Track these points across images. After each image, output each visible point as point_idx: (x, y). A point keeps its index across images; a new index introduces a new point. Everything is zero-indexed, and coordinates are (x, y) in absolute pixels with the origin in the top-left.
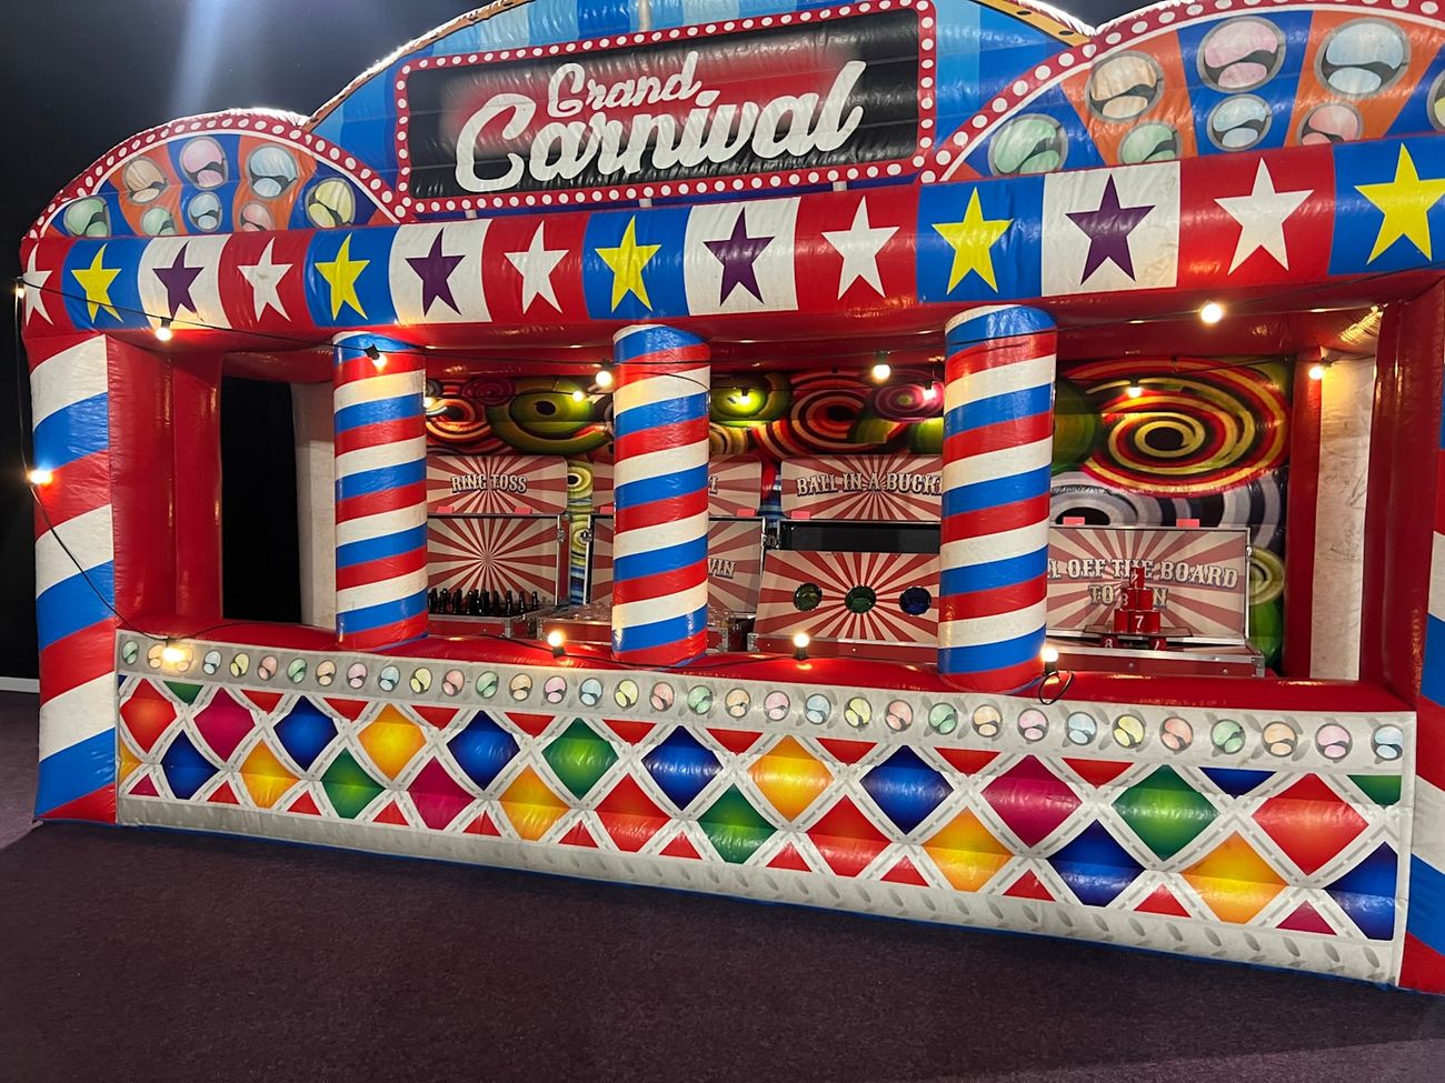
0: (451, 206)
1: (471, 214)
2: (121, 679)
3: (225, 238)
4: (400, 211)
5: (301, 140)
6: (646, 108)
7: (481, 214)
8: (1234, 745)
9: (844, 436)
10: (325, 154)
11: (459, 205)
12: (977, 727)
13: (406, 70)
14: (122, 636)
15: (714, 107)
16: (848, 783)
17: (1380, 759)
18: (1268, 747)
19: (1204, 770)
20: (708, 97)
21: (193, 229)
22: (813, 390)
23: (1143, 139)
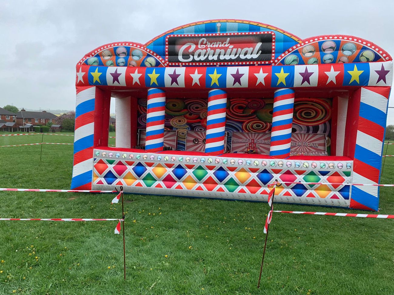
0: (177, 64)
1: (181, 66)
2: (95, 159)
3: (126, 68)
4: (166, 65)
5: (144, 49)
6: (218, 48)
7: (183, 66)
8: (324, 167)
9: (241, 112)
10: (149, 52)
11: (179, 64)
12: (279, 165)
13: (168, 37)
14: (95, 150)
15: (232, 49)
16: (254, 176)
17: (347, 168)
18: (329, 167)
19: (319, 171)
20: (231, 47)
21: (118, 65)
22: (235, 103)
23: (312, 60)
